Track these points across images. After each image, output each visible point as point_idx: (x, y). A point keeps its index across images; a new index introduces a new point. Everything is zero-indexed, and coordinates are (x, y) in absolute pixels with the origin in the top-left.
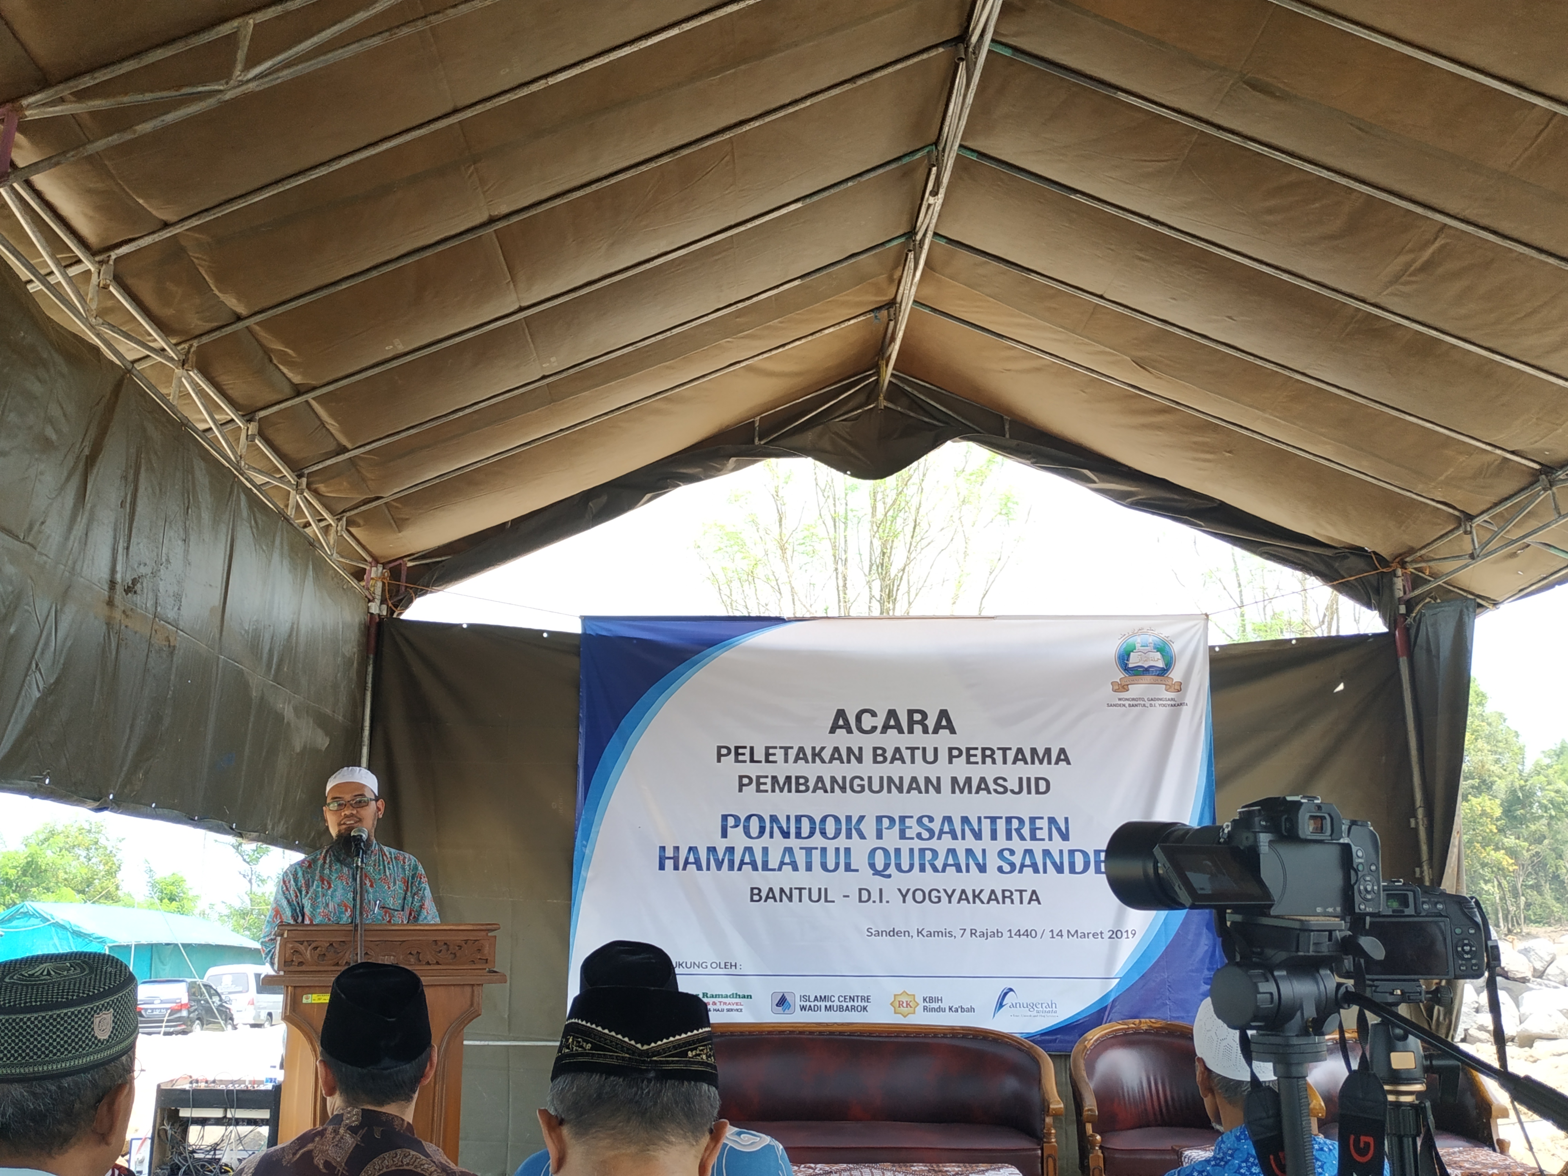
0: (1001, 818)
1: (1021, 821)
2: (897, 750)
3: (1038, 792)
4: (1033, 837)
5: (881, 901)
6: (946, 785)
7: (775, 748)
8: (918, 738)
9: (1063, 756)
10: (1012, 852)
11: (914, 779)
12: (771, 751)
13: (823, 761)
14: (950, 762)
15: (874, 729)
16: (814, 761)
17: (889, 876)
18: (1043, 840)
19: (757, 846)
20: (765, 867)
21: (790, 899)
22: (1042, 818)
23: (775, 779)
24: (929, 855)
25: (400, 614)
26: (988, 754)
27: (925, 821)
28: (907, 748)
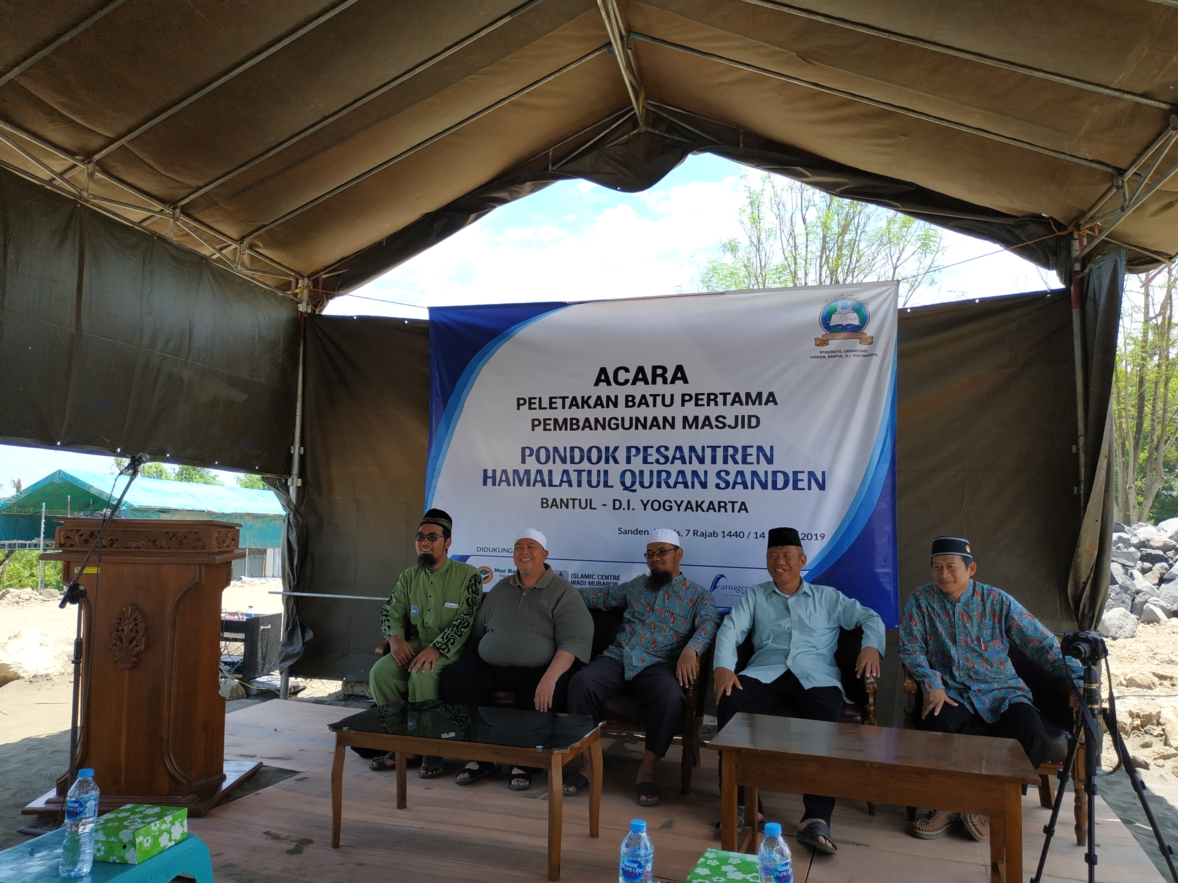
0: (720, 447)
1: (736, 449)
2: (643, 397)
3: (750, 427)
4: (744, 462)
5: (629, 509)
6: (679, 423)
7: (556, 398)
8: (659, 388)
9: (772, 398)
10: (727, 473)
11: (655, 419)
12: (553, 400)
13: (589, 407)
14: (683, 405)
15: (627, 381)
16: (583, 407)
17: (635, 491)
18: (752, 463)
19: (545, 468)
20: (551, 484)
21: (567, 507)
22: (752, 447)
23: (556, 421)
24: (664, 475)
25: (321, 311)
26: (712, 398)
27: (662, 450)
28: (651, 395)
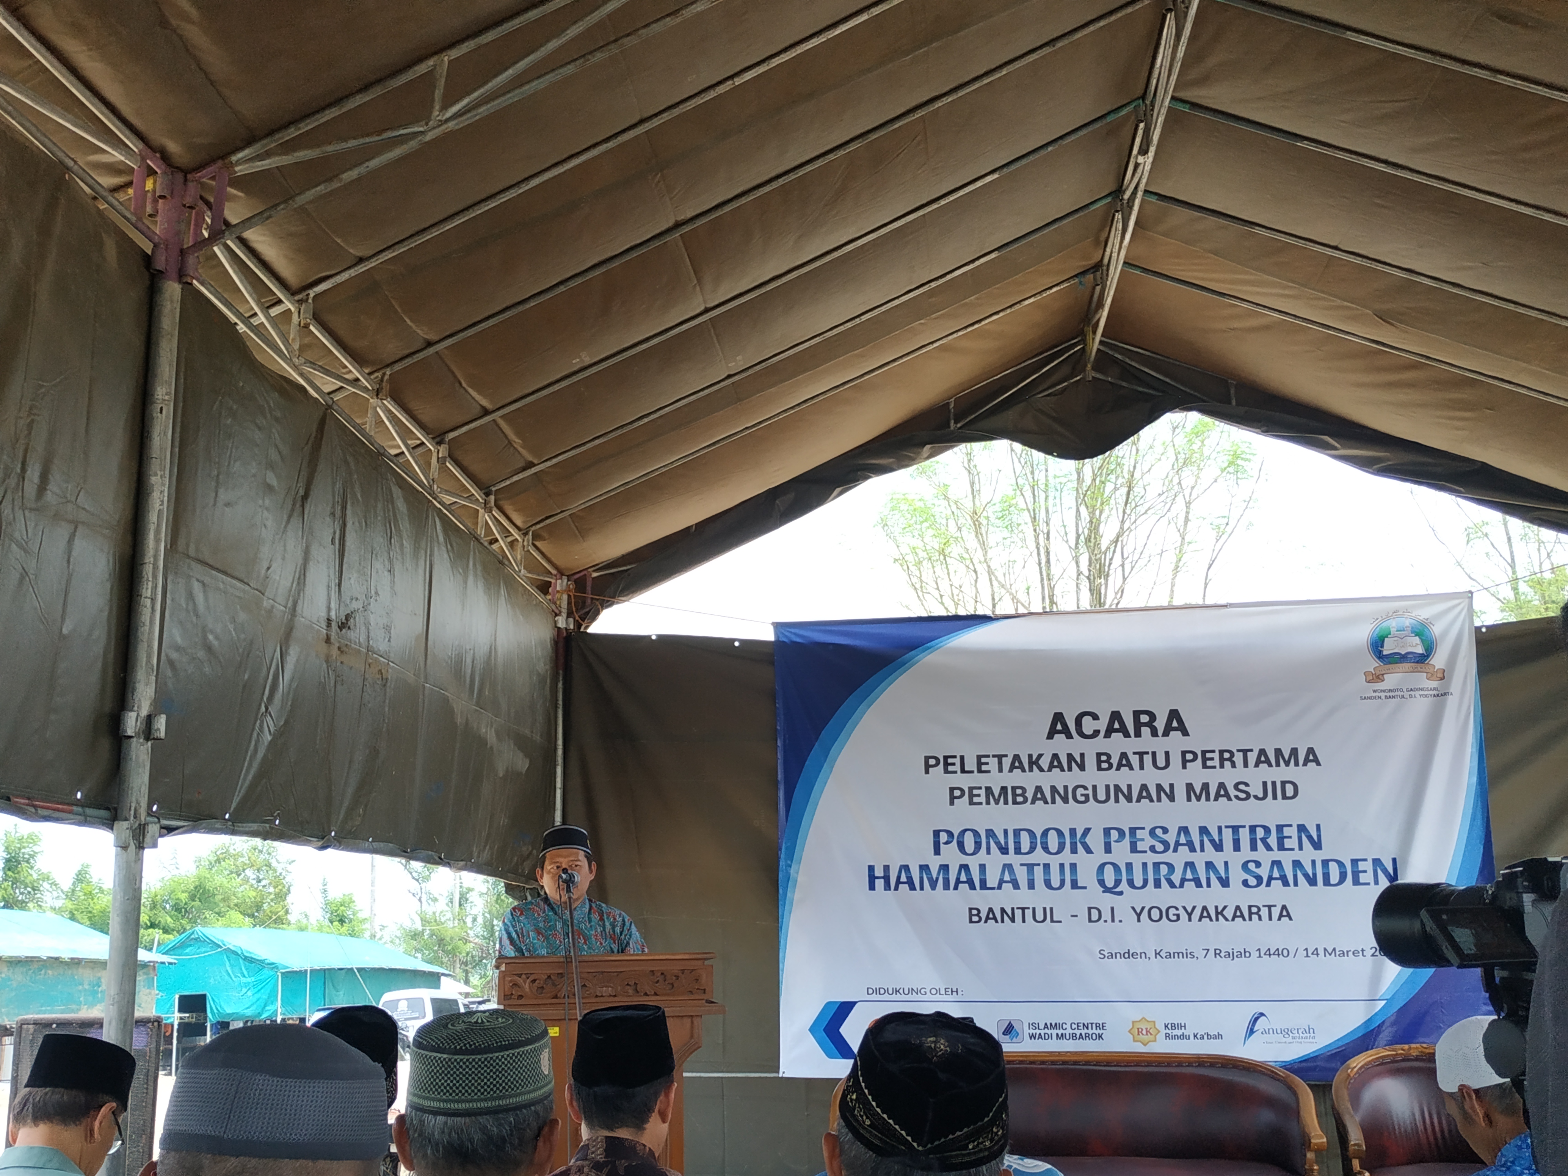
0: (1244, 827)
1: (1267, 830)
2: (1124, 755)
3: (1284, 797)
4: (1281, 847)
5: (1113, 921)
6: (1180, 792)
7: (988, 756)
8: (1146, 742)
9: (1312, 757)
10: (1258, 864)
11: (1144, 787)
12: (983, 760)
13: (1041, 770)
14: (1184, 767)
15: (1096, 733)
16: (1031, 770)
17: (1121, 893)
18: (1293, 849)
19: (973, 864)
20: (984, 885)
21: (1013, 920)
22: (1290, 826)
23: (989, 790)
24: (1164, 869)
25: (587, 627)
26: (1226, 757)
27: (1159, 832)
28: (1135, 753)
